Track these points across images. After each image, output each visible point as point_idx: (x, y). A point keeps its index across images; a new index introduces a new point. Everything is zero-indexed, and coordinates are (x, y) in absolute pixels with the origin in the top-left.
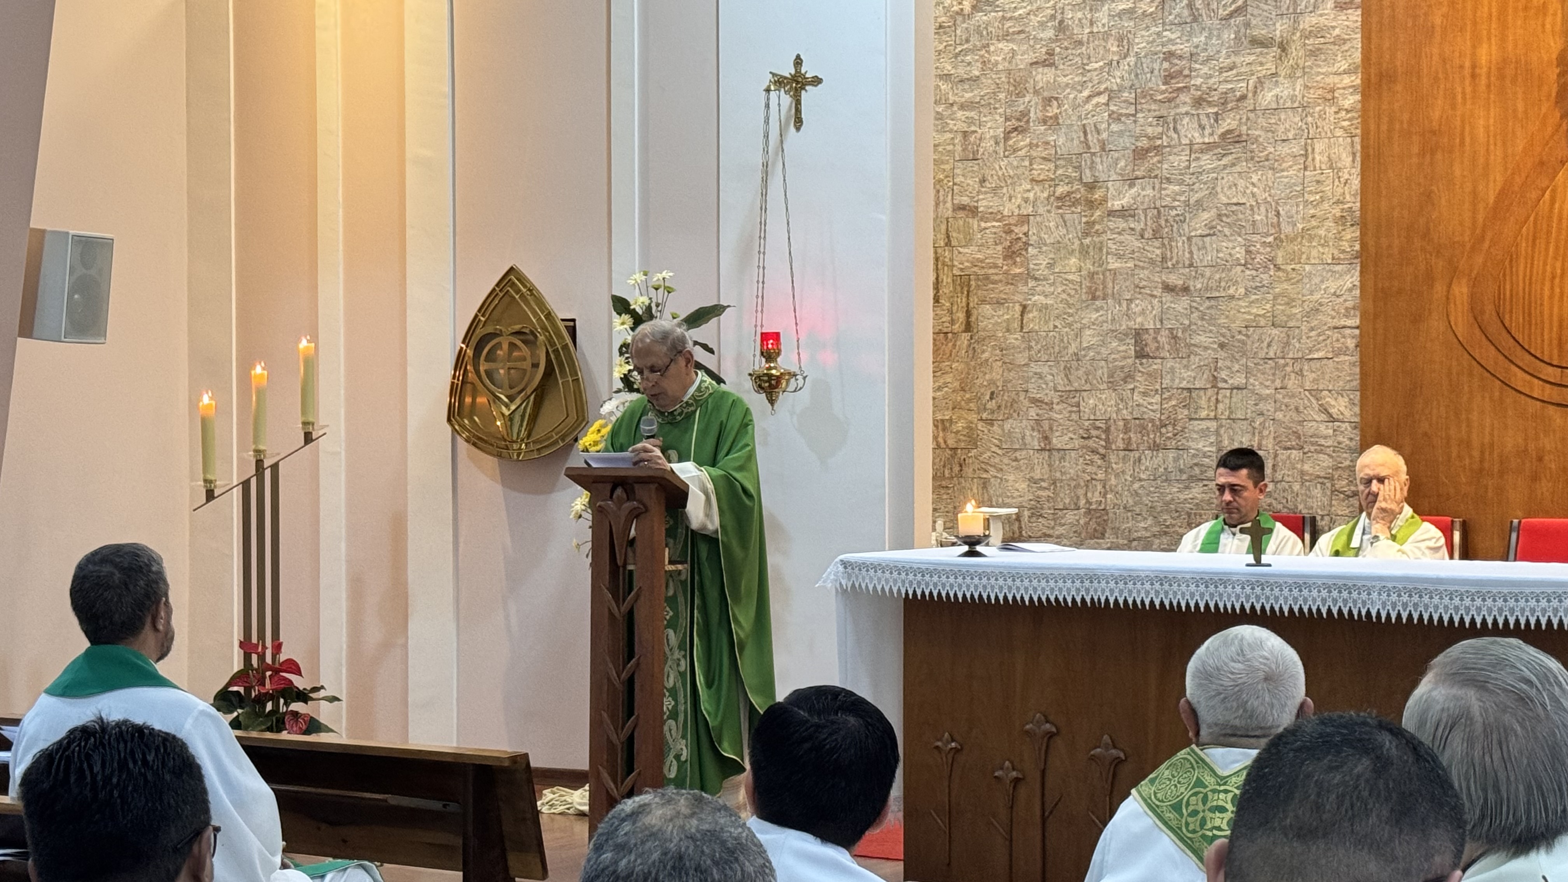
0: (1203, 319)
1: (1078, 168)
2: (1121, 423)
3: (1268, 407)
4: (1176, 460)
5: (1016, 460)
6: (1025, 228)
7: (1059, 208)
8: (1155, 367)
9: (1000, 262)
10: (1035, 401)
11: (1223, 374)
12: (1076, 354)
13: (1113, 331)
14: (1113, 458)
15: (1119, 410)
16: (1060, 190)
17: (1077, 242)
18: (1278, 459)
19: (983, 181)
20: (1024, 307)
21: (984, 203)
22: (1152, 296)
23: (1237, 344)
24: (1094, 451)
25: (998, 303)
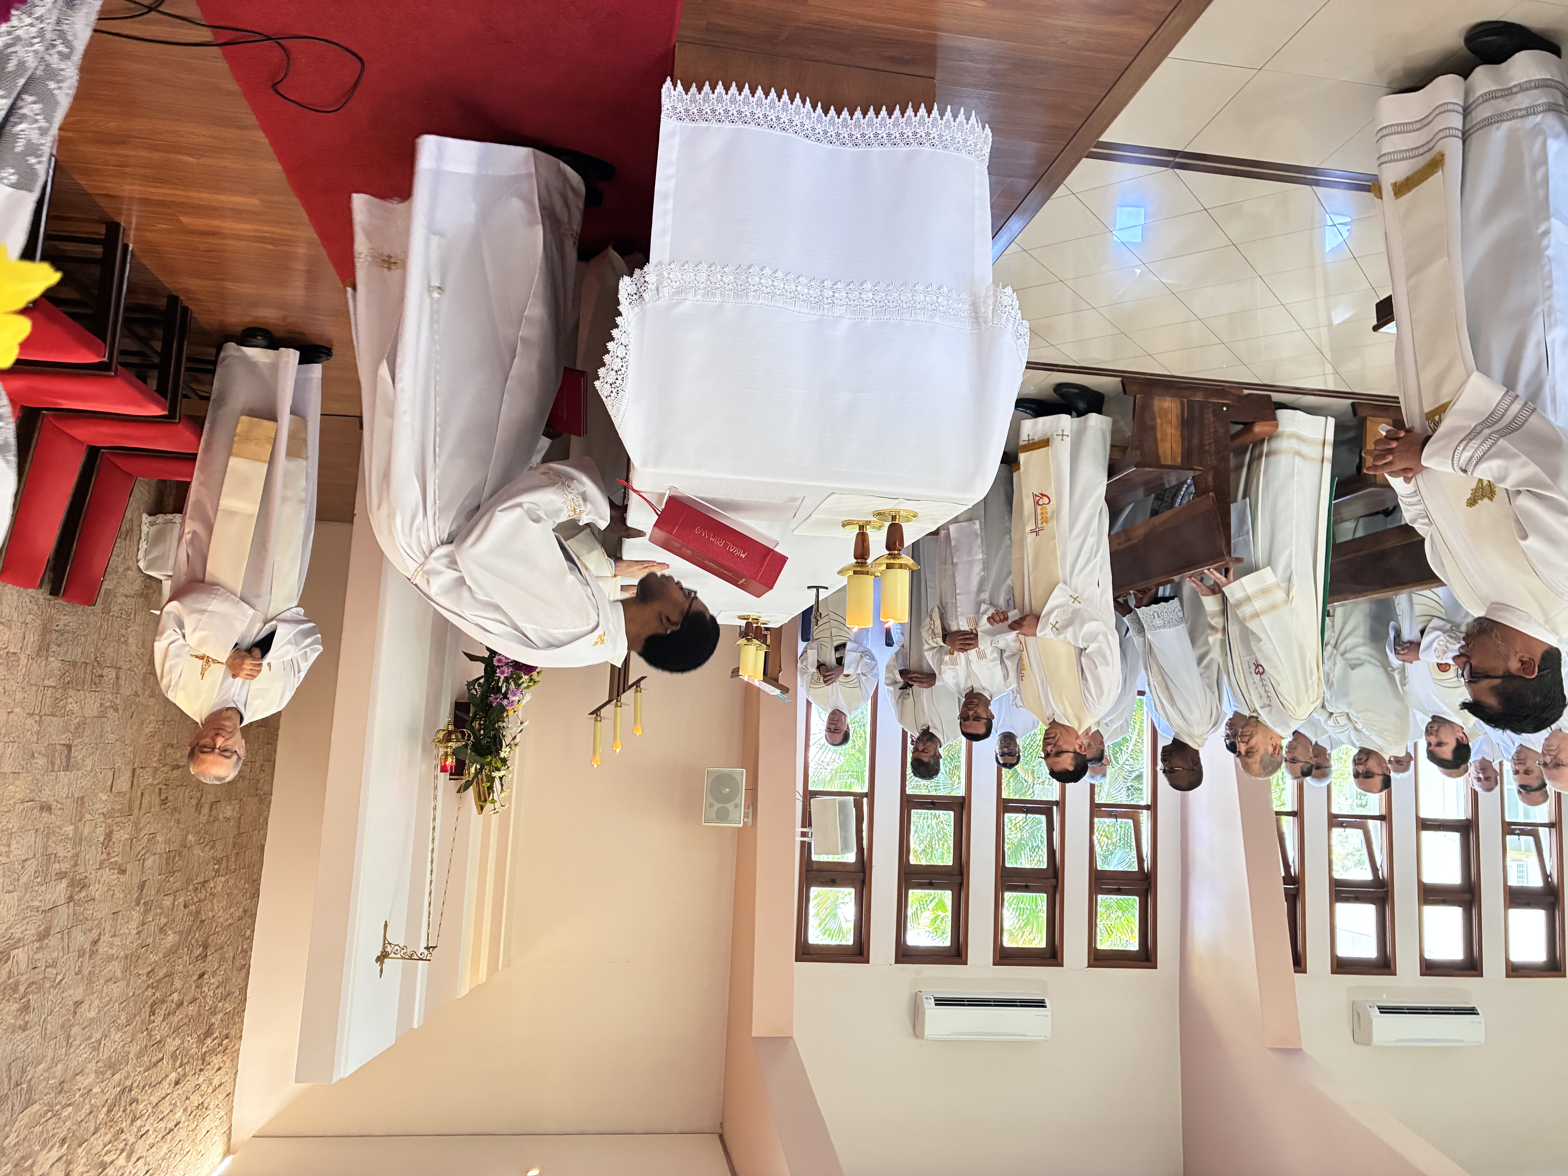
0: (37, 780)
1: (75, 914)
2: (86, 687)
3: (19, 696)
4: (66, 652)
5: (130, 661)
6: (102, 858)
7: (86, 877)
8: (64, 737)
9: (115, 828)
10: (116, 710)
11: (36, 727)
12: (97, 749)
13: (78, 769)
14: (92, 656)
15: (84, 699)
16: (83, 894)
17: (83, 849)
18: (20, 645)
19: (112, 896)
20: (111, 789)
21: (115, 877)
22: (57, 802)
23: (26, 756)
24: (99, 663)
25: (120, 793)
